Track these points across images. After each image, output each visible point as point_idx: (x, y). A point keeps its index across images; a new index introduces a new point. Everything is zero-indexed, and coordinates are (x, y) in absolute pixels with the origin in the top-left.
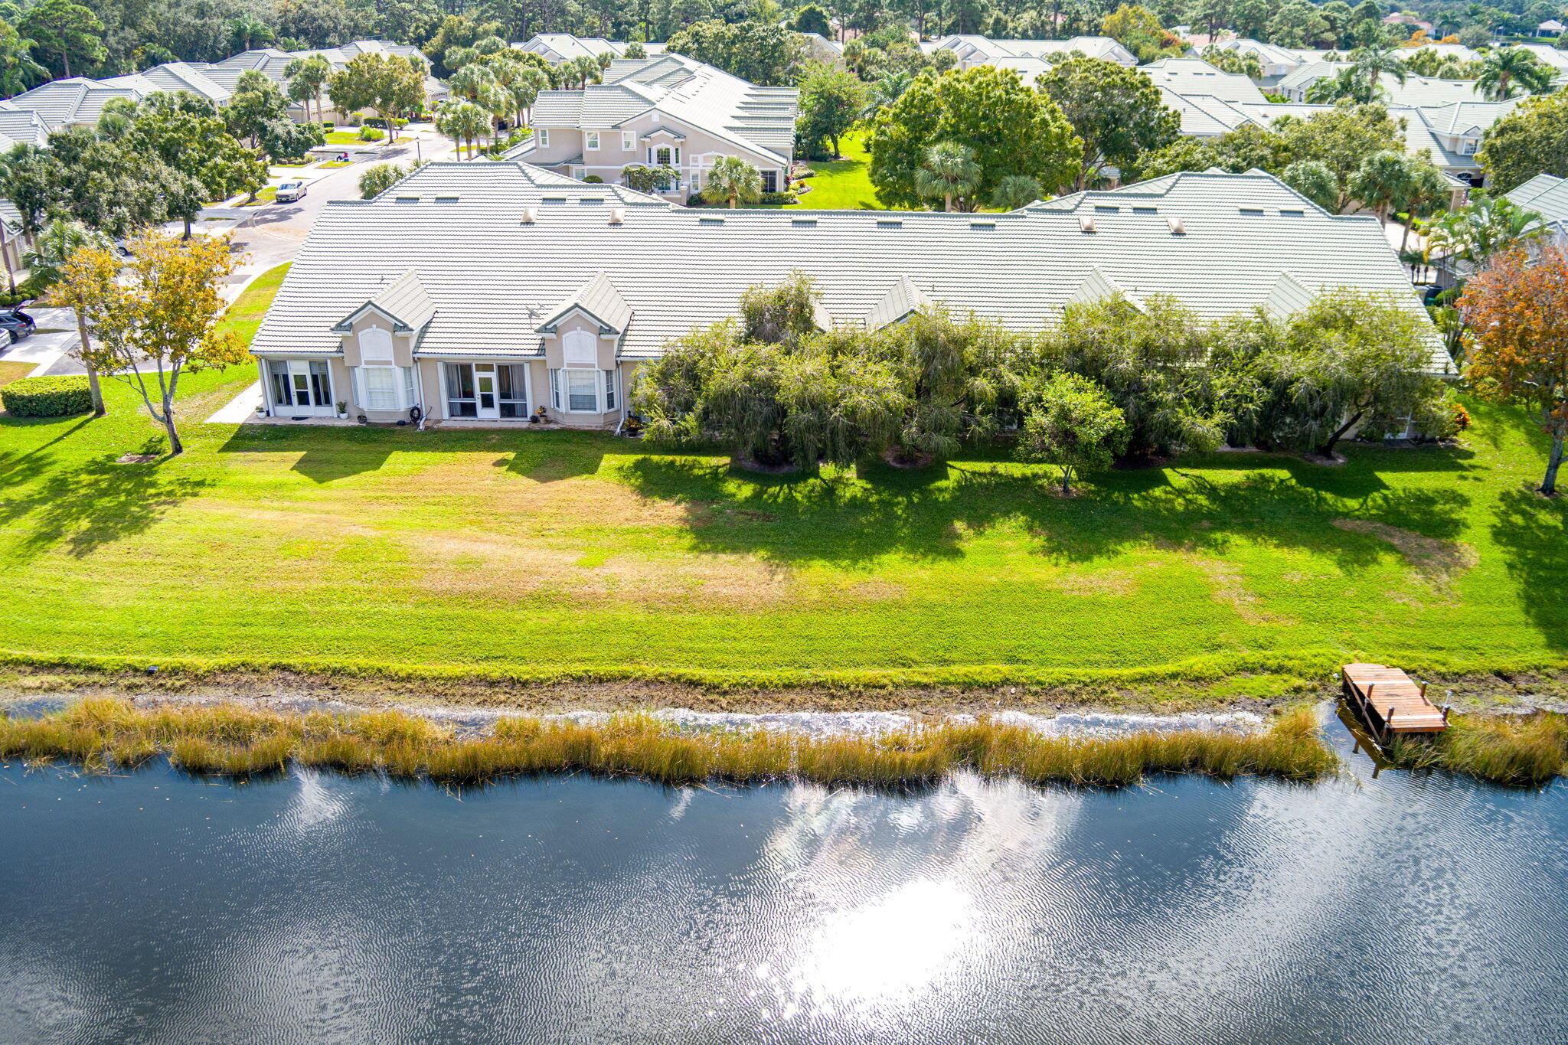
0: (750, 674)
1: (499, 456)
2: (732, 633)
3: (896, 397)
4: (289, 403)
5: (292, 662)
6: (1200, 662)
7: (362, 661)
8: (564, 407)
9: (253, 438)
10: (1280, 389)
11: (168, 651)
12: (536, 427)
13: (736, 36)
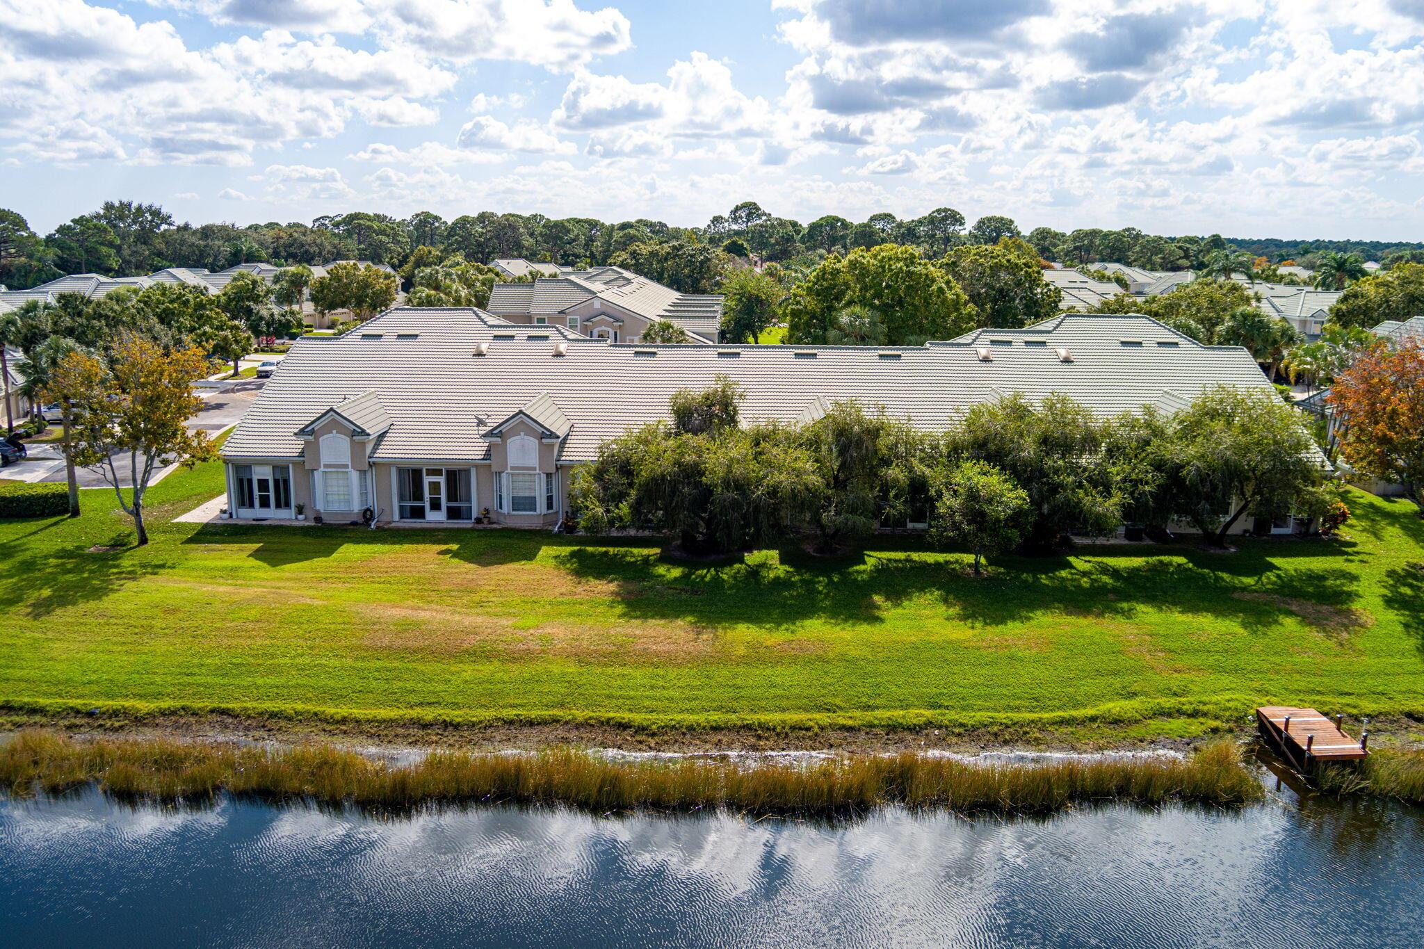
0: (679, 717)
1: (444, 547)
2: (661, 683)
3: (815, 480)
4: (252, 505)
5: (230, 706)
6: (1116, 707)
7: (300, 706)
8: (505, 510)
9: (214, 534)
10: (1172, 473)
11: (110, 696)
12: (480, 527)
13: (668, 253)
